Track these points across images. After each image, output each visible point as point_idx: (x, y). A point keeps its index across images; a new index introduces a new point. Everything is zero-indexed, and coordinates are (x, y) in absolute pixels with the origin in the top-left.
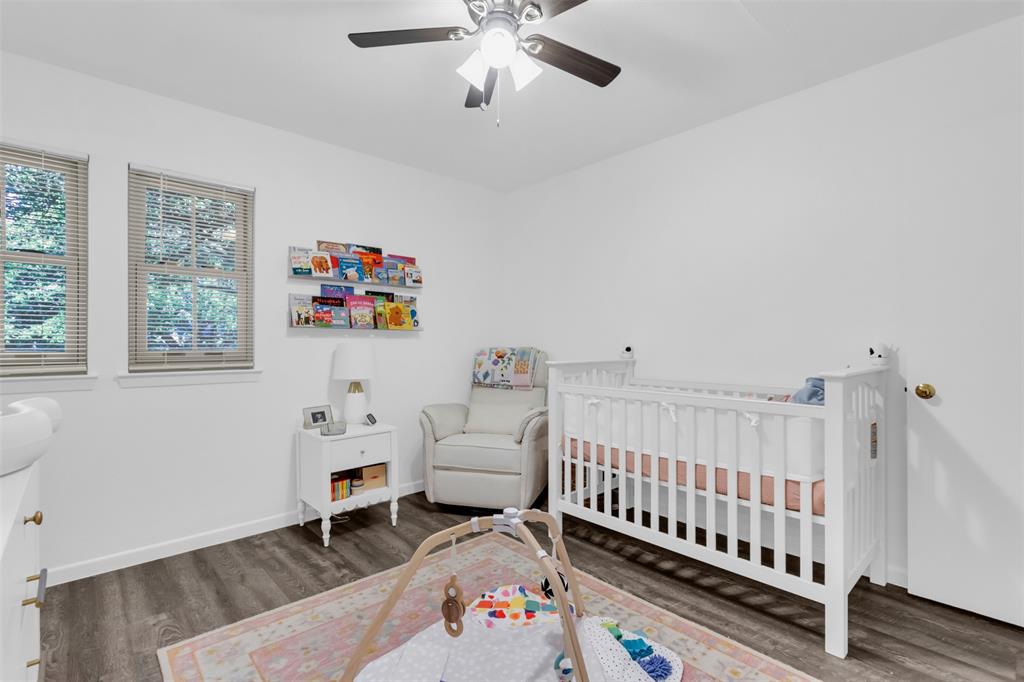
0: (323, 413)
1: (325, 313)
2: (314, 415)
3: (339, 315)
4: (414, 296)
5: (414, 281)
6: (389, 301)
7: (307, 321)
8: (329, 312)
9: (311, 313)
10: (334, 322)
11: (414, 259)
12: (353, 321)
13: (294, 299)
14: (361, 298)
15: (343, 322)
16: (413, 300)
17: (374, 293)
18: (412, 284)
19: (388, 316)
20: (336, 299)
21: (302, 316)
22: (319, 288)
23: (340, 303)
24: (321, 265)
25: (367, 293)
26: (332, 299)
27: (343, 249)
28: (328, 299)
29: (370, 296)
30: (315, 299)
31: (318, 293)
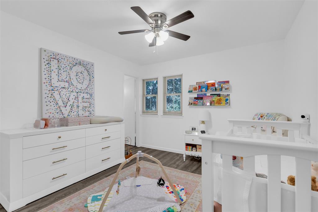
0: (195, 128)
1: (196, 101)
2: (192, 128)
3: (200, 102)
4: (229, 94)
5: (225, 89)
6: (218, 96)
7: (191, 104)
8: (197, 101)
9: (193, 102)
10: (199, 104)
11: (229, 81)
12: (204, 103)
13: (190, 98)
14: (209, 96)
15: (201, 104)
16: (228, 95)
17: (213, 95)
18: (225, 90)
19: (216, 101)
20: (200, 98)
21: (191, 103)
22: (197, 95)
23: (202, 98)
24: (195, 89)
25: (211, 95)
26: (199, 98)
27: (203, 83)
28: (198, 98)
29: (212, 95)
30: (195, 98)
31: (196, 96)
